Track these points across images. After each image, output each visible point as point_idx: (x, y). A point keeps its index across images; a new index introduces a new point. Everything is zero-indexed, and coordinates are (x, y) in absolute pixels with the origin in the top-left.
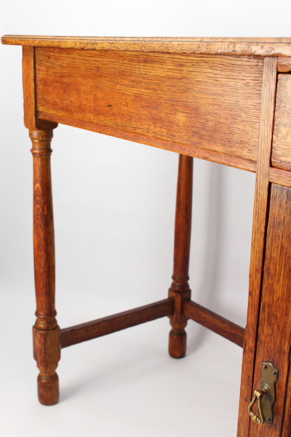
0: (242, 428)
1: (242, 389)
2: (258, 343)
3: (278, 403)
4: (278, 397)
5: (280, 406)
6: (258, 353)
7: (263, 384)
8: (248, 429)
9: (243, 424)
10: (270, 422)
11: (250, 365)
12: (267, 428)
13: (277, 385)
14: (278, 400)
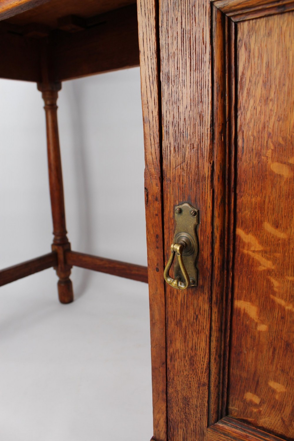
0: (156, 308)
1: (150, 257)
2: (165, 183)
3: (202, 255)
4: (202, 246)
5: (206, 257)
6: (166, 198)
7: (179, 236)
8: (164, 307)
9: (157, 303)
10: (195, 285)
11: (157, 219)
12: (190, 296)
13: (199, 230)
14: (203, 250)
